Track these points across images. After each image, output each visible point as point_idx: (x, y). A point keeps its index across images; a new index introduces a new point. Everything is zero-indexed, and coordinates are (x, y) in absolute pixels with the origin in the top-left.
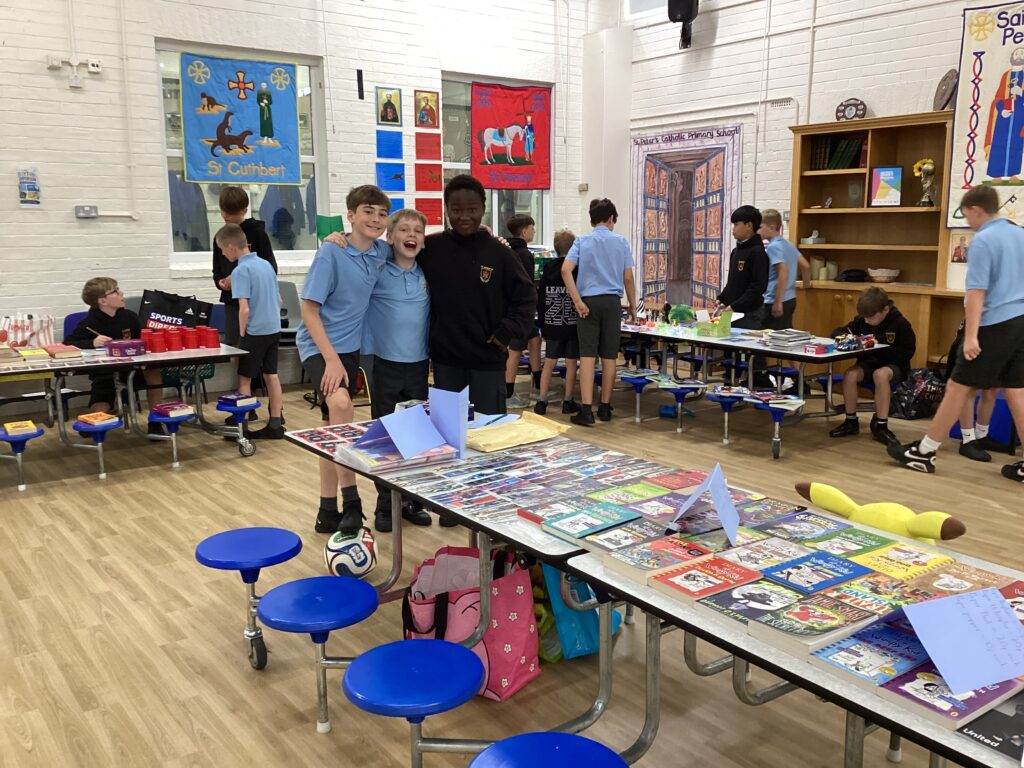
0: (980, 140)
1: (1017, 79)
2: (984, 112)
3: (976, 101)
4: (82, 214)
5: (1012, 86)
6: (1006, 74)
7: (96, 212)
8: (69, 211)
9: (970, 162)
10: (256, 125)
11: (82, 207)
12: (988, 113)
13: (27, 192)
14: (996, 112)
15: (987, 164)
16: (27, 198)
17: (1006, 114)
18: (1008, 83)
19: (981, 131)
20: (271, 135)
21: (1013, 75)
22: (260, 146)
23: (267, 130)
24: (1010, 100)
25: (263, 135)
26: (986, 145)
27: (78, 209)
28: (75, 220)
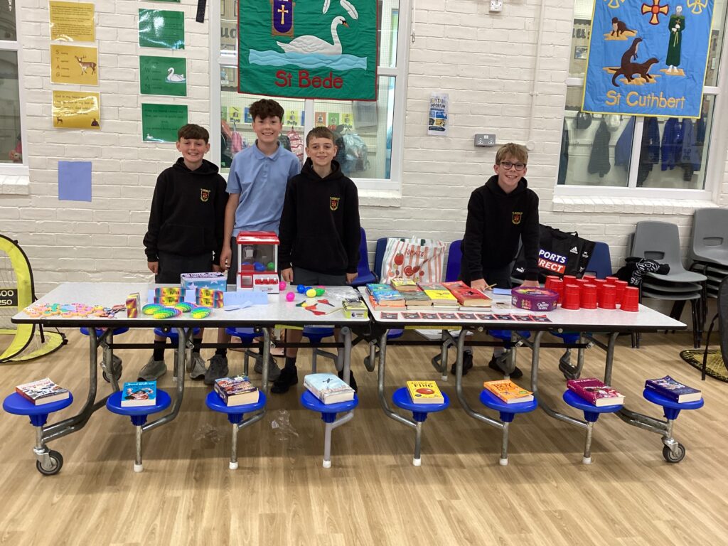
4: (480, 143)
7: (494, 141)
8: (469, 140)
10: (663, 53)
11: (482, 136)
13: (435, 119)
16: (435, 125)
20: (676, 64)
22: (663, 75)
23: (674, 57)
25: (668, 64)
27: (477, 137)
28: (473, 148)
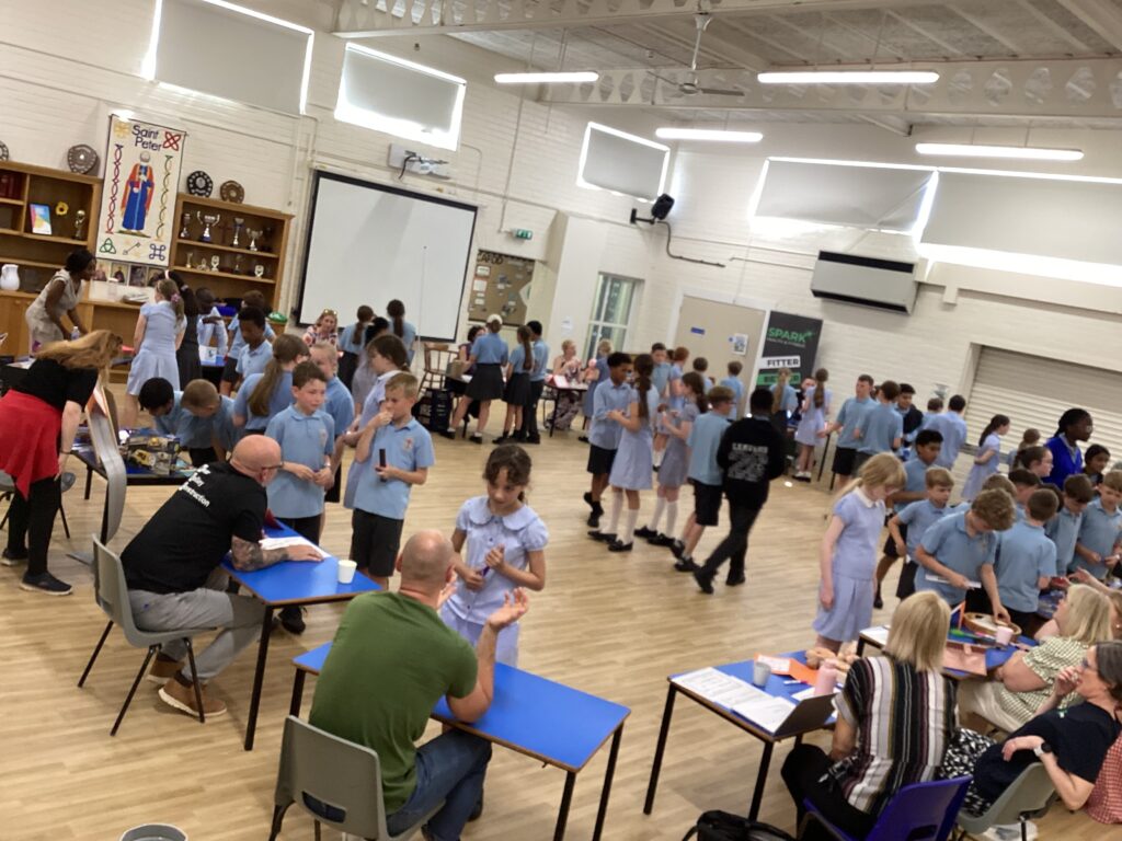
0: (119, 202)
1: (143, 171)
2: (122, 185)
3: (117, 177)
5: (140, 174)
6: (136, 166)
9: (111, 216)
12: (124, 186)
14: (129, 188)
15: (122, 220)
17: (136, 190)
18: (138, 170)
19: (119, 197)
21: (141, 167)
24: (138, 183)
26: (123, 206)
